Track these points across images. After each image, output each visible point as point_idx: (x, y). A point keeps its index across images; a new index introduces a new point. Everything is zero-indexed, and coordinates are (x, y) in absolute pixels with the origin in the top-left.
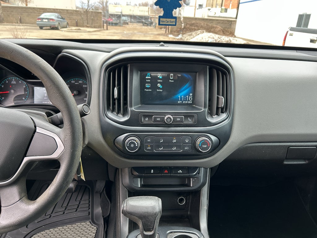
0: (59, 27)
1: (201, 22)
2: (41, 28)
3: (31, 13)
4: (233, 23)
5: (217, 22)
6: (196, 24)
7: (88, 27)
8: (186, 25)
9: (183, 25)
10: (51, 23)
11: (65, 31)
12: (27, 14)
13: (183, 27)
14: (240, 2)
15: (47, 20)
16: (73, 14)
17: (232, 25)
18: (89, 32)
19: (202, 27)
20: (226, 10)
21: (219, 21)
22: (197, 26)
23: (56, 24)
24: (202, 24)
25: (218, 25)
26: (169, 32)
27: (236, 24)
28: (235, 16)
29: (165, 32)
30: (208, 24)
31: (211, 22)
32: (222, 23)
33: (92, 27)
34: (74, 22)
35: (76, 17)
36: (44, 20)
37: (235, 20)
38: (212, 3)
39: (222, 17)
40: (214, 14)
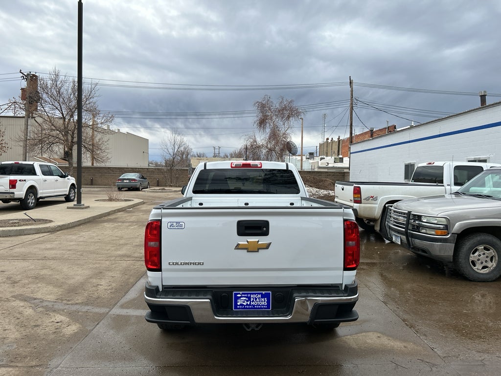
0: (141, 188)
2: (120, 189)
3: (106, 173)
4: (346, 175)
5: (327, 174)
7: (171, 186)
10: (133, 184)
11: (148, 192)
12: (100, 174)
14: (351, 152)
15: (128, 181)
16: (154, 172)
17: (346, 177)
18: (175, 191)
20: (341, 160)
21: (329, 173)
23: (138, 184)
24: (308, 178)
25: (328, 178)
27: (349, 176)
28: (348, 166)
30: (316, 177)
31: (319, 175)
32: (333, 175)
33: (177, 187)
34: (155, 181)
35: (158, 176)
36: (125, 181)
37: (348, 170)
38: (327, 150)
39: (336, 168)
40: (327, 164)
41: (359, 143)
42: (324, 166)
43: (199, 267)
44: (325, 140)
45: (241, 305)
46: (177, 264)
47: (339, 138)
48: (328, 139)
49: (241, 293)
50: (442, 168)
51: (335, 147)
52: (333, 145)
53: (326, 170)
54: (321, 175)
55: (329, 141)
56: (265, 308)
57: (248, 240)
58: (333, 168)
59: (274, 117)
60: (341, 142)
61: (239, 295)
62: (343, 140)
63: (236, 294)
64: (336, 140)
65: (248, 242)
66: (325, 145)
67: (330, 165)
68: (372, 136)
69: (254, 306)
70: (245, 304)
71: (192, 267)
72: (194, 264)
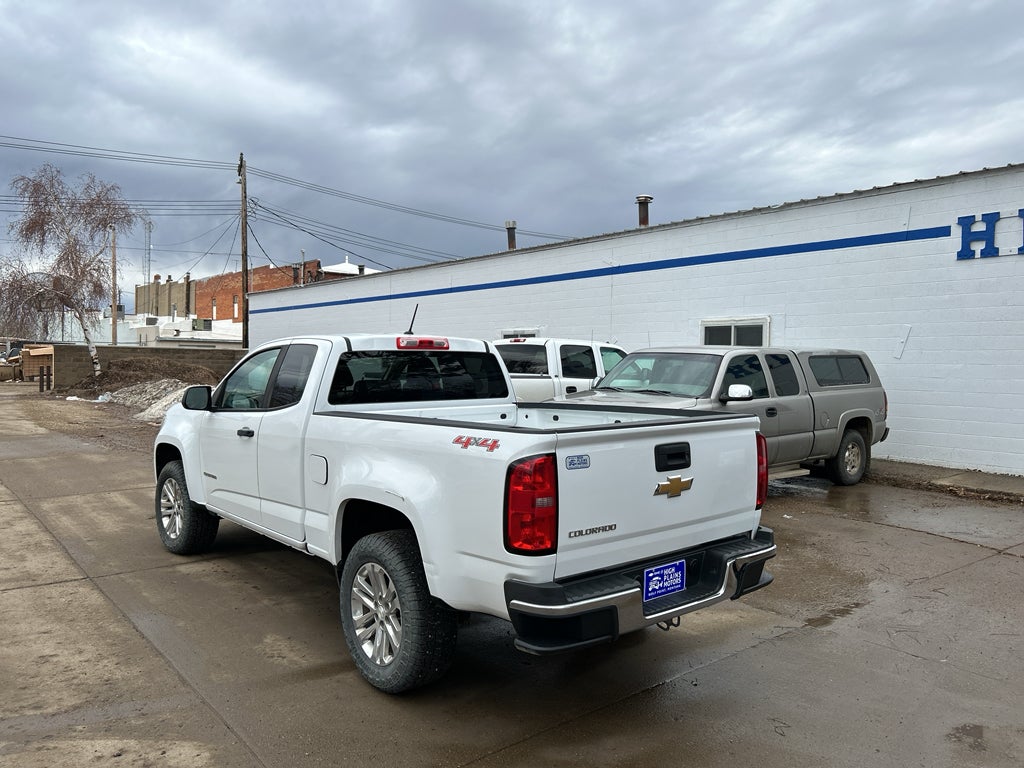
1: (151, 359)
4: (237, 356)
6: (138, 364)
8: (109, 367)
9: (98, 367)
13: (97, 373)
14: (250, 309)
19: (155, 370)
20: (208, 326)
21: (201, 353)
22: (141, 369)
24: (156, 362)
25: (198, 363)
26: (52, 387)
28: (240, 338)
29: (38, 389)
30: (172, 361)
31: (179, 357)
37: (239, 348)
38: (157, 302)
39: (199, 341)
40: (175, 333)
41: (272, 291)
42: (171, 336)
43: (610, 534)
44: (152, 280)
45: (654, 590)
46: (581, 533)
47: (188, 277)
48: (157, 277)
49: (653, 569)
50: (542, 349)
51: (179, 297)
52: (172, 292)
53: (175, 346)
54: (183, 358)
55: (163, 281)
56: (679, 589)
57: (671, 478)
58: (192, 341)
59: (69, 220)
60: (192, 285)
61: (651, 575)
62: (199, 283)
63: (648, 573)
64: (182, 281)
65: (669, 480)
66: (153, 291)
67: (182, 336)
68: (296, 279)
69: (667, 587)
70: (657, 587)
71: (602, 535)
72: (604, 529)
